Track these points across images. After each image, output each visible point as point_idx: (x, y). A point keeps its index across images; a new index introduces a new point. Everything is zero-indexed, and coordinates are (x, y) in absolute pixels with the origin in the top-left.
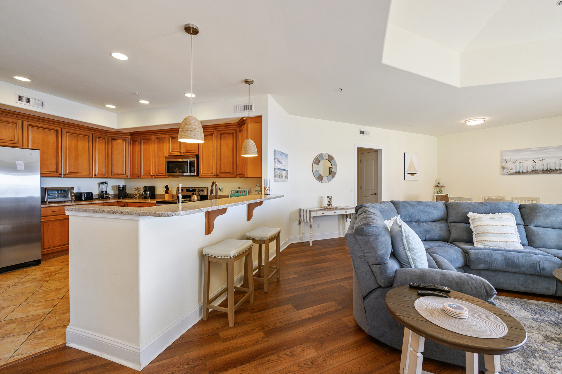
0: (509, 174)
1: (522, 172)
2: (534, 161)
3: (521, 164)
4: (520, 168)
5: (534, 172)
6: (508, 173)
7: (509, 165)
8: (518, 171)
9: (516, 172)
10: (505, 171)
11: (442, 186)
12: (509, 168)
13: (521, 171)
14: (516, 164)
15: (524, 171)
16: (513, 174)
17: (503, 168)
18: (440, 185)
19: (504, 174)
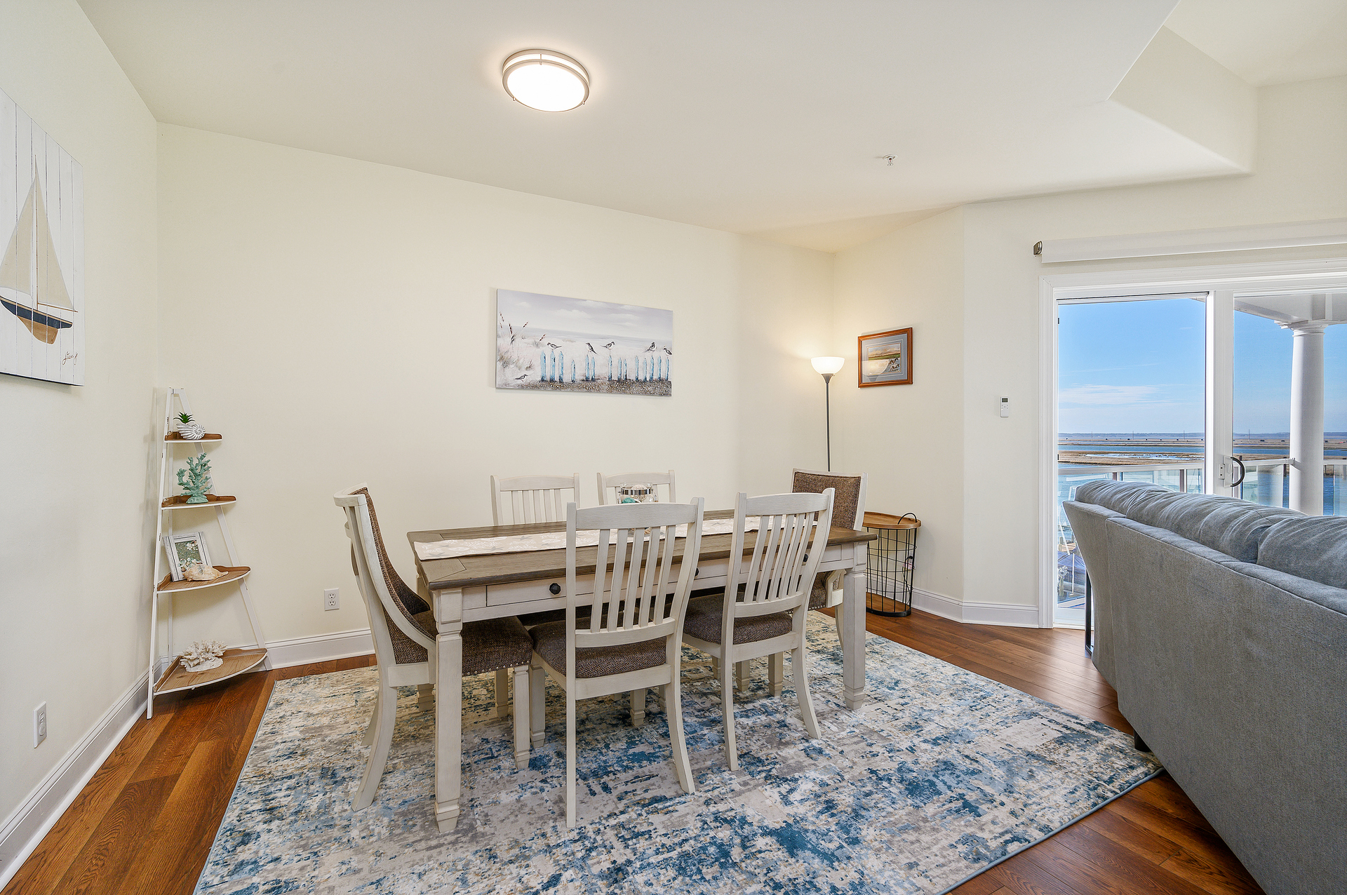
0: (522, 387)
1: (561, 380)
2: (589, 344)
3: (557, 351)
4: (554, 366)
5: (589, 384)
6: (519, 382)
7: (523, 351)
8: (548, 378)
9: (543, 380)
10: (511, 374)
11: (206, 437)
12: (521, 361)
13: (557, 379)
14: (541, 349)
15: (567, 379)
16: (533, 387)
17: (504, 361)
18: (191, 431)
19: (505, 387)
